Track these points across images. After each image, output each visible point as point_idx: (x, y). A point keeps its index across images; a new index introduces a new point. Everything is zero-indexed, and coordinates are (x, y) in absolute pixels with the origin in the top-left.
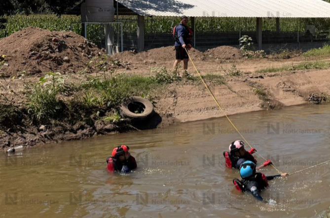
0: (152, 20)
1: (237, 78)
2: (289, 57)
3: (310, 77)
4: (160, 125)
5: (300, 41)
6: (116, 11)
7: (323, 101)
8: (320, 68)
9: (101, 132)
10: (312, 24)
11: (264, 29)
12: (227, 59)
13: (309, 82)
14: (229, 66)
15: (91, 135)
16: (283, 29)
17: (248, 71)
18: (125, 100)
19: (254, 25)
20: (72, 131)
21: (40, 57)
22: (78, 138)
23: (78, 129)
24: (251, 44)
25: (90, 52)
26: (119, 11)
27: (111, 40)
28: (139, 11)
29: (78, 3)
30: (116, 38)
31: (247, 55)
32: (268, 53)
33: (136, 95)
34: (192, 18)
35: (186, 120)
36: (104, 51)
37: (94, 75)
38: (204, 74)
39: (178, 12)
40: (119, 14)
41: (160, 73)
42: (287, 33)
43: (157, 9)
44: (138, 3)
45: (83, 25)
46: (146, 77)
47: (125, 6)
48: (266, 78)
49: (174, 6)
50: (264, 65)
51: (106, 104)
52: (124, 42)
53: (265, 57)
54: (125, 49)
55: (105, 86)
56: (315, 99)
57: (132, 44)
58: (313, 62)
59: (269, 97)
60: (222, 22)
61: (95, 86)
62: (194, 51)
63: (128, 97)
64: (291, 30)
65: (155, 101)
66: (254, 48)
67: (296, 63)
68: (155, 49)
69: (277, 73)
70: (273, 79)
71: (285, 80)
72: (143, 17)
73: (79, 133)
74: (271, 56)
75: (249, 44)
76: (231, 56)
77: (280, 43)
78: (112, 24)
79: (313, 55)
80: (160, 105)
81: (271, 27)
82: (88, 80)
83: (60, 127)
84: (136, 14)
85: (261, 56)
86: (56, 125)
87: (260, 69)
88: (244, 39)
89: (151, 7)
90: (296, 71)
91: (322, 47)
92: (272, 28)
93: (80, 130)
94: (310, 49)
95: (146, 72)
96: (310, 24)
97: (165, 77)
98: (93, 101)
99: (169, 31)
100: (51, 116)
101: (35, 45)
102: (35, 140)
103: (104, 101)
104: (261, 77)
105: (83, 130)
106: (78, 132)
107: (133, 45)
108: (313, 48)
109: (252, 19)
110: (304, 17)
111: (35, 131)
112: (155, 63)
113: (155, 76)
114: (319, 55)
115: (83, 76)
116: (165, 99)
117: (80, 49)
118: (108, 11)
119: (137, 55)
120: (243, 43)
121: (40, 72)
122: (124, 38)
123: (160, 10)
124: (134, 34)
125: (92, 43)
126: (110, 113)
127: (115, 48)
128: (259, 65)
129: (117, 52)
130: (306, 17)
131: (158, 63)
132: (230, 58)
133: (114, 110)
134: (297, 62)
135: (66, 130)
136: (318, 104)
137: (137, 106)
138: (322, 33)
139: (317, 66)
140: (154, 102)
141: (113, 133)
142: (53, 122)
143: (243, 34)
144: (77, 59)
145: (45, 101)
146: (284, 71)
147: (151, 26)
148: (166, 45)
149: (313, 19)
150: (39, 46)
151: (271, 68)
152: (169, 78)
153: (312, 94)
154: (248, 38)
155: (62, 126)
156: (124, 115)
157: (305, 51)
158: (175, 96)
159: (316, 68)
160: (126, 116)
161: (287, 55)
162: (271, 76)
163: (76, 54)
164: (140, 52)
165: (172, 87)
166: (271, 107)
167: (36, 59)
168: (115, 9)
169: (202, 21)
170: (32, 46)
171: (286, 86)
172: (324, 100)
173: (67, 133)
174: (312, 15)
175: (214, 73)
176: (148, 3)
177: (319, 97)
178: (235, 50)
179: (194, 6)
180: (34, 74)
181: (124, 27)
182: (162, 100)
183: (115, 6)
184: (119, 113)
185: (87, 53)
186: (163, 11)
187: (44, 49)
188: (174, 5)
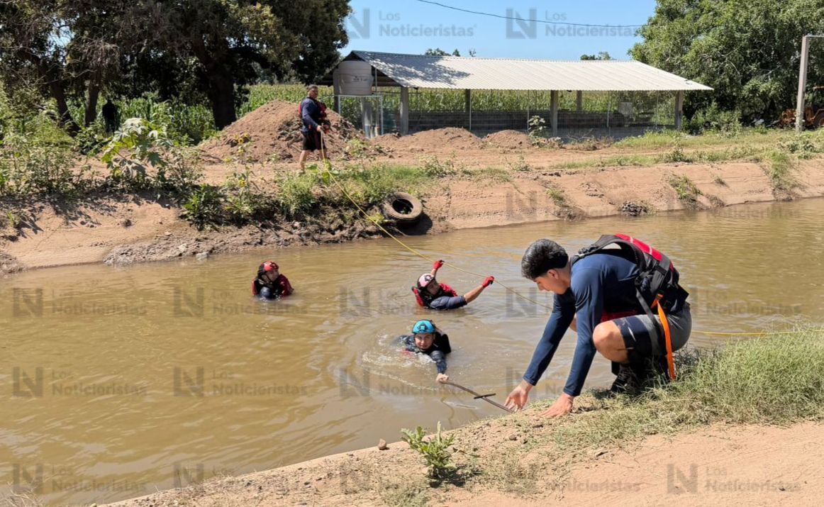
0: (417, 93)
1: (526, 175)
2: (595, 148)
3: (625, 177)
4: (430, 231)
5: (611, 125)
6: (374, 80)
7: (643, 213)
8: (641, 165)
9: (363, 234)
10: (628, 101)
11: (560, 108)
12: (512, 149)
13: (624, 185)
14: (515, 158)
15: (351, 238)
16: (587, 108)
17: (539, 165)
18: (389, 196)
19: (548, 101)
20: (329, 231)
21: (290, 137)
22: (336, 240)
23: (336, 229)
24: (543, 128)
25: (346, 134)
26: (378, 80)
27: (369, 118)
28: (403, 80)
29: (328, 71)
30: (374, 117)
31: (538, 144)
32: (566, 141)
33: (402, 191)
34: (467, 92)
35: (463, 227)
36: (362, 132)
37: (352, 162)
38: (484, 167)
39: (449, 82)
40: (378, 85)
41: (431, 164)
42: (593, 113)
43: (424, 79)
44: (400, 70)
45: (336, 98)
46: (413, 168)
47: (386, 74)
48: (564, 176)
49: (445, 74)
50: (561, 158)
51: (367, 200)
52: (384, 123)
53: (562, 148)
54: (387, 131)
55: (365, 176)
56: (632, 209)
57: (393, 125)
58: (630, 156)
59: (568, 203)
60: (504, 97)
61: (354, 177)
62: (471, 136)
63: (393, 192)
64: (598, 108)
65: (425, 199)
66: (547, 134)
67: (606, 158)
68: (423, 132)
69: (579, 169)
70: (573, 178)
71: (591, 179)
72: (407, 88)
73: (338, 233)
74: (569, 146)
75: (541, 128)
76: (516, 144)
77: (583, 127)
78: (370, 97)
79: (629, 145)
80: (430, 205)
81: (569, 104)
82: (346, 169)
83: (316, 225)
84: (399, 85)
85: (556, 146)
86: (312, 223)
87: (556, 164)
88: (535, 120)
89: (416, 76)
90: (605, 168)
91: (642, 134)
92: (571, 106)
93: (339, 231)
94: (625, 137)
95: (412, 161)
96: (625, 100)
97: (436, 169)
98: (353, 195)
99: (437, 108)
100: (306, 211)
101: (284, 123)
102: (289, 240)
103: (365, 196)
104: (558, 175)
105: (341, 230)
106: (336, 232)
107: (395, 127)
108: (630, 136)
109: (543, 92)
110: (618, 90)
111: (289, 228)
112: (423, 150)
113: (424, 168)
114: (638, 146)
115: (340, 163)
116: (436, 197)
117: (334, 129)
118: (365, 80)
119: (401, 139)
120: (534, 127)
121: (290, 156)
122: (384, 116)
123: (427, 80)
124: (397, 112)
125: (348, 122)
126: (372, 211)
127: (374, 129)
128: (554, 159)
129: (377, 135)
130: (621, 90)
131: (426, 151)
132: (515, 147)
133: (376, 208)
134: (607, 156)
135: (322, 230)
136: (635, 216)
137: (402, 205)
138: (642, 113)
139: (636, 162)
140: (423, 201)
141: (375, 237)
142: (308, 218)
143: (533, 113)
144: (331, 141)
145: (300, 193)
146: (589, 167)
147: (416, 102)
148: (435, 128)
149: (631, 93)
150: (289, 124)
151: (571, 162)
152: (441, 170)
153: (628, 202)
154: (539, 119)
155: (318, 224)
156: (388, 215)
157: (618, 141)
158: (448, 195)
159: (635, 164)
160: (390, 217)
161: (592, 145)
162: (571, 174)
163: (330, 136)
164: (404, 135)
165: (445, 182)
166: (570, 216)
167: (286, 141)
168: (373, 79)
169: (479, 96)
170: (281, 123)
171: (590, 189)
172: (645, 211)
173: (324, 233)
174: (630, 86)
175: (497, 167)
176: (413, 70)
177: (637, 207)
178: (522, 137)
179: (469, 74)
180: (284, 159)
181: (384, 102)
182: (433, 198)
183: (373, 75)
184: (382, 212)
185: (343, 135)
186: (431, 81)
187: (294, 128)
188: (445, 72)
